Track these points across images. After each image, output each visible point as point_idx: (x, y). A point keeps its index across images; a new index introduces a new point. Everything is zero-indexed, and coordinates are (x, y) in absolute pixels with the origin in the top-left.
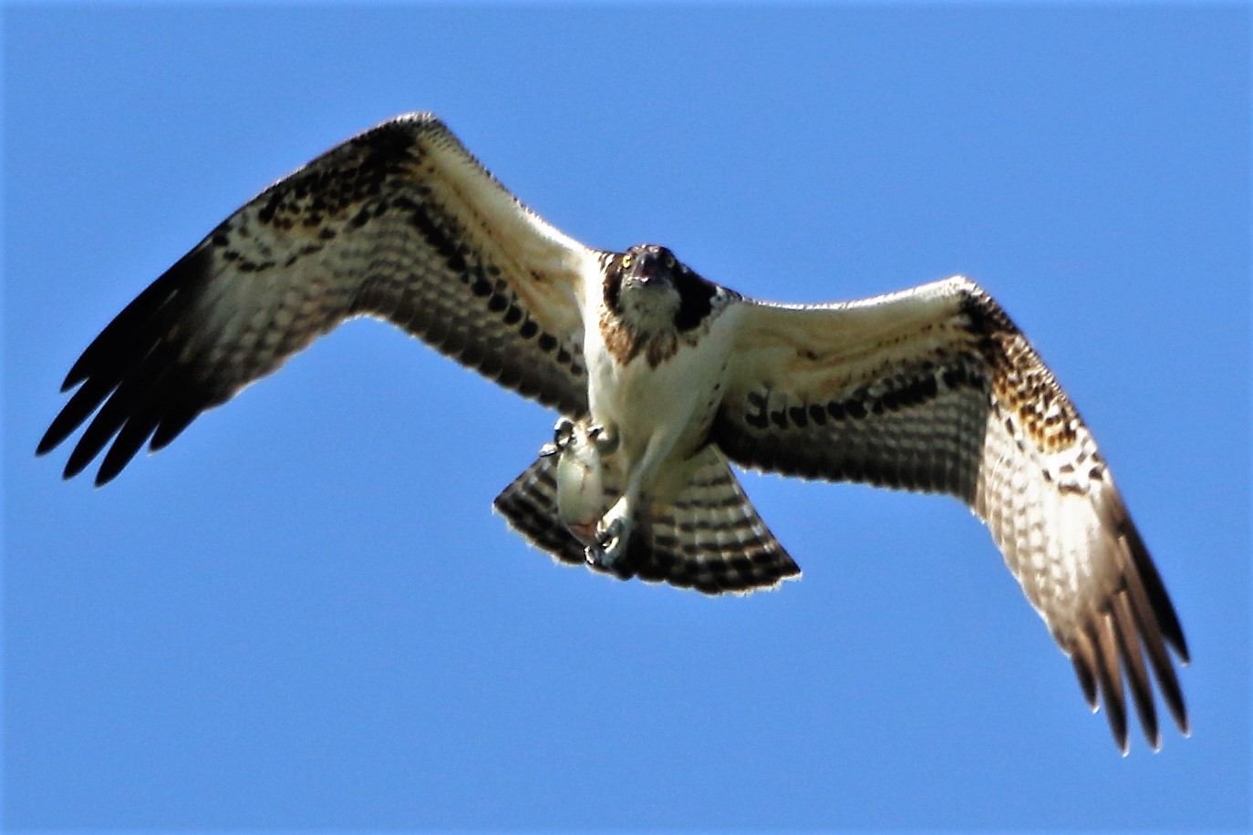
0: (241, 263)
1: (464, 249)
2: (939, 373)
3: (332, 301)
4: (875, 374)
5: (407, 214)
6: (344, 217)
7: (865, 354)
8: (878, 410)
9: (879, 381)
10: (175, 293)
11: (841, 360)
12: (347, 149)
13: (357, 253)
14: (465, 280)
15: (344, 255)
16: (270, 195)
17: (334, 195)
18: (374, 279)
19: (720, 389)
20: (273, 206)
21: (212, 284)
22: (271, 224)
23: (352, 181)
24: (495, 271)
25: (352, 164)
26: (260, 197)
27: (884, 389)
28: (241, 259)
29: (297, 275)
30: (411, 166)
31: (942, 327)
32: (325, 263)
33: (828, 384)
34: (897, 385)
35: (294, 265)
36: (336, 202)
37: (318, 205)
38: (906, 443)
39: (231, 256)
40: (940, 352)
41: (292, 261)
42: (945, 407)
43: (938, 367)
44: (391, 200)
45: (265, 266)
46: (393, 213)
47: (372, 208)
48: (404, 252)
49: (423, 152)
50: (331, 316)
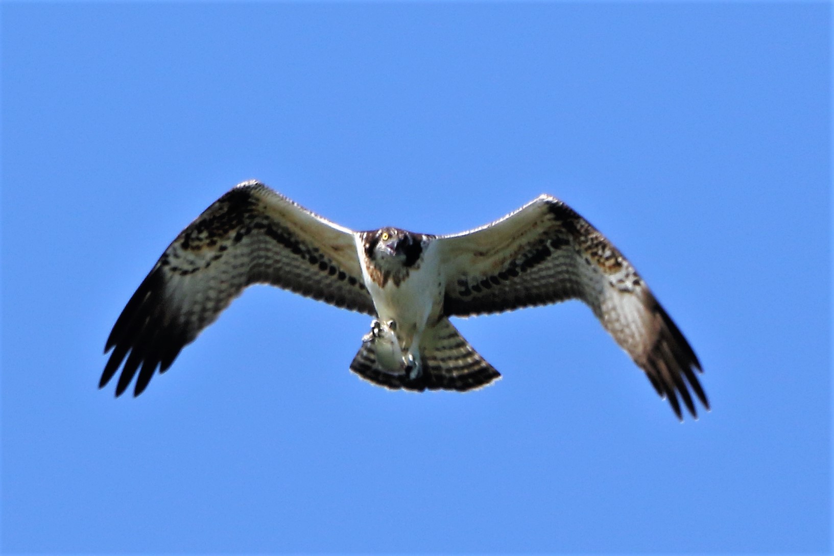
0: (180, 272)
1: (297, 243)
2: (548, 243)
3: (236, 281)
4: (516, 253)
5: (262, 231)
6: (228, 238)
7: (508, 246)
8: (524, 269)
9: (520, 256)
10: (149, 294)
11: (497, 252)
12: (217, 205)
13: (242, 255)
14: (304, 257)
15: (235, 257)
16: (184, 235)
17: (218, 228)
18: (254, 267)
19: (441, 285)
20: (188, 239)
21: (169, 285)
22: (189, 249)
23: (225, 220)
24: (316, 250)
25: (222, 212)
26: (179, 237)
27: (524, 259)
28: (180, 269)
29: (212, 271)
30: (254, 207)
31: (542, 222)
32: (226, 263)
33: (495, 265)
34: (530, 255)
35: (210, 267)
36: (221, 232)
37: (211, 235)
38: (543, 282)
39: (174, 269)
40: (545, 233)
41: (208, 265)
42: (556, 258)
43: (547, 241)
44: (252, 225)
45: (194, 271)
46: (255, 231)
47: (243, 231)
48: (267, 250)
49: (258, 200)
50: (237, 288)
